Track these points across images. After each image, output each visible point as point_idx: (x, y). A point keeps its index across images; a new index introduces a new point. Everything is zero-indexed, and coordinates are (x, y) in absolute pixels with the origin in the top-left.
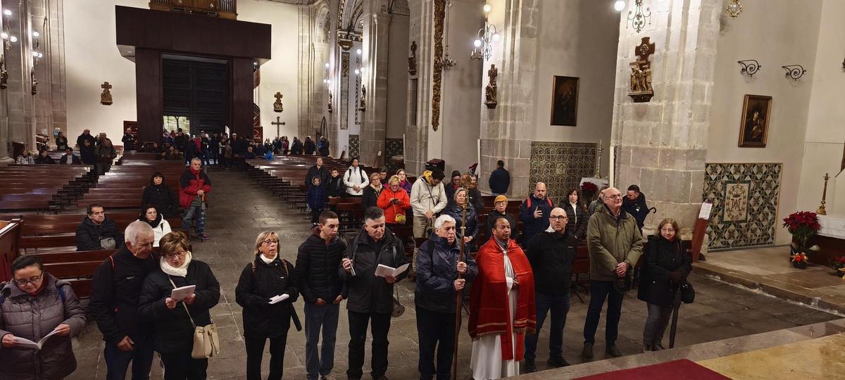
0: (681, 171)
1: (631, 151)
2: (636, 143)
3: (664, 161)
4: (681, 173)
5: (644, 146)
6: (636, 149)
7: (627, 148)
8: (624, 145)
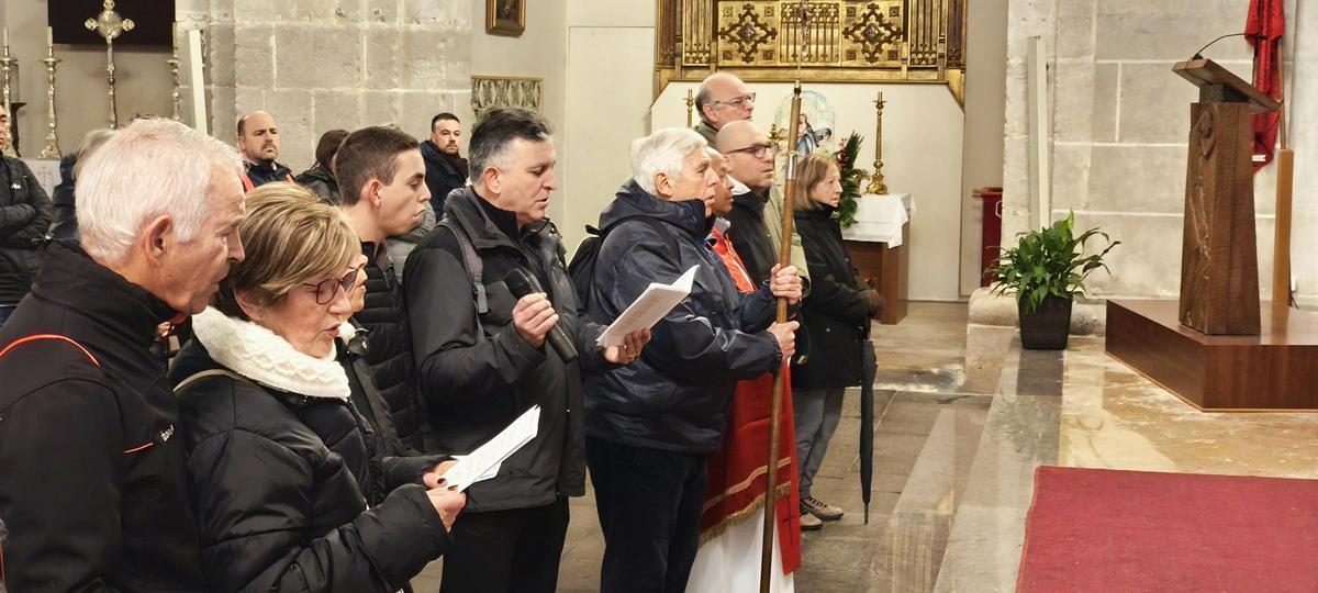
0: (431, 91)
1: (273, 39)
2: (286, 15)
3: (383, 64)
4: (435, 97)
5: (319, 23)
6: (287, 36)
7: (253, 32)
8: (243, 23)
